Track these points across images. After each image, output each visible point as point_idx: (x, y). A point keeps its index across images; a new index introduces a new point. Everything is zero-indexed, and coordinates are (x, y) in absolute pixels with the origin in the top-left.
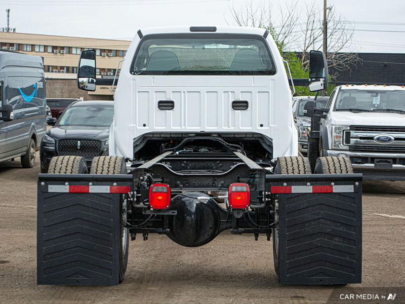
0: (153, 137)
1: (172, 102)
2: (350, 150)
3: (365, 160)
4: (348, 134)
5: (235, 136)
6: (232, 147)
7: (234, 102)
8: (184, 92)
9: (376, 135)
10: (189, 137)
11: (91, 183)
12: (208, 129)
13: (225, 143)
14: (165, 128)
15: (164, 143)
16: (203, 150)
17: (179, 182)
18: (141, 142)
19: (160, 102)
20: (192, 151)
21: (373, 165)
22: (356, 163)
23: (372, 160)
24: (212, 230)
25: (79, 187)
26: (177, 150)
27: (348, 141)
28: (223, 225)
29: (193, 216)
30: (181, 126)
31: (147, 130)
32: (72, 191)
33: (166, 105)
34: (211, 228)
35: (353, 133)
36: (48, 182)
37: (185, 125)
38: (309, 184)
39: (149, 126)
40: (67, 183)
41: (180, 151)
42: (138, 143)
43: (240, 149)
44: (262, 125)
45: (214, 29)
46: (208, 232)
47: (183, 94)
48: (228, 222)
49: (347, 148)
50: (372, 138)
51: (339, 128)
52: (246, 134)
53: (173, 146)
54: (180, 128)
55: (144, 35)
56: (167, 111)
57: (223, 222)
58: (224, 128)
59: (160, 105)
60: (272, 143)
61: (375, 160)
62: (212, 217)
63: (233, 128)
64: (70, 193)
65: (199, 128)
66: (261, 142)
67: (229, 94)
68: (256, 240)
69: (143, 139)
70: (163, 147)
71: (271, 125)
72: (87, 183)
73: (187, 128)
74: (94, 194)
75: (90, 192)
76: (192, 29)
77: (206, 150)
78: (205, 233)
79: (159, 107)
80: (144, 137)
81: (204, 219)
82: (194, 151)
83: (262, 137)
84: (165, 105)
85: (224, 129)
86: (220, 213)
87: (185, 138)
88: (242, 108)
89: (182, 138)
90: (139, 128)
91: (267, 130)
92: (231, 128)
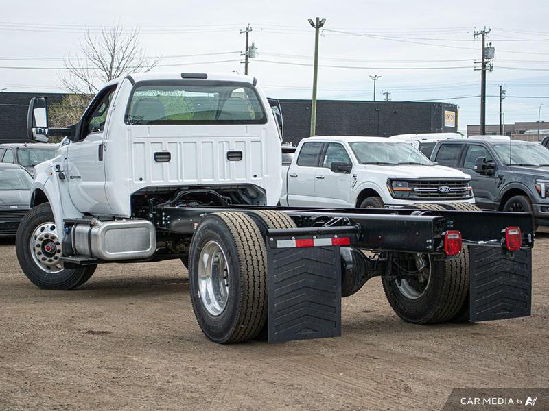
1: (169, 154)
7: (229, 153)
8: (180, 143)
11: (315, 237)
12: (205, 181)
14: (161, 181)
16: (194, 204)
19: (156, 154)
25: (305, 241)
30: (178, 179)
31: (143, 184)
32: (299, 246)
33: (163, 157)
36: (276, 238)
37: (182, 178)
39: (145, 179)
40: (293, 238)
44: (255, 176)
45: (205, 76)
47: (179, 145)
54: (177, 181)
55: (136, 81)
56: (164, 163)
58: (220, 180)
59: (157, 157)
63: (229, 179)
64: (296, 247)
65: (196, 180)
67: (223, 145)
71: (264, 176)
72: (310, 236)
73: (185, 181)
74: (318, 247)
75: (315, 245)
76: (183, 75)
79: (155, 159)
84: (161, 156)
88: (236, 159)
90: (135, 182)
91: (260, 180)
92: (227, 180)
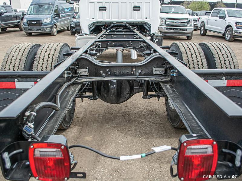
0: (101, 24)
1: (106, 7)
2: (166, 26)
3: (171, 29)
4: (166, 21)
5: (134, 23)
6: (132, 28)
7: (134, 7)
9: (175, 21)
10: (114, 23)
11: (16, 80)
12: (122, 20)
13: (130, 26)
14: (102, 19)
15: (103, 27)
16: (120, 29)
17: (101, 71)
18: (93, 26)
19: (100, 7)
20: (115, 30)
21: (173, 31)
22: (168, 30)
23: (173, 29)
24: (128, 95)
26: (108, 30)
27: (165, 23)
28: (135, 90)
29: (115, 86)
30: (110, 19)
31: (94, 21)
33: (103, 9)
34: (128, 93)
35: (167, 20)
38: (224, 78)
39: (95, 19)
41: (110, 30)
42: (91, 27)
43: (136, 29)
44: (146, 18)
46: (126, 96)
47: (110, 3)
48: (139, 88)
49: (165, 25)
50: (173, 22)
51: (163, 19)
52: (139, 22)
53: (107, 27)
54: (109, 19)
56: (103, 12)
57: (136, 88)
59: (100, 9)
60: (151, 26)
61: (174, 29)
62: (128, 86)
63: (133, 19)
65: (118, 19)
66: (145, 25)
67: (131, 3)
68: (158, 100)
69: (94, 25)
70: (102, 28)
71: (151, 18)
72: (12, 79)
73: (113, 19)
77: (121, 29)
78: (123, 97)
80: (94, 24)
81: (123, 88)
82: (116, 30)
83: (146, 23)
85: (129, 20)
86: (134, 83)
87: (112, 24)
88: (137, 10)
89: (111, 24)
90: (90, 20)
91: (148, 20)
92: (132, 19)
